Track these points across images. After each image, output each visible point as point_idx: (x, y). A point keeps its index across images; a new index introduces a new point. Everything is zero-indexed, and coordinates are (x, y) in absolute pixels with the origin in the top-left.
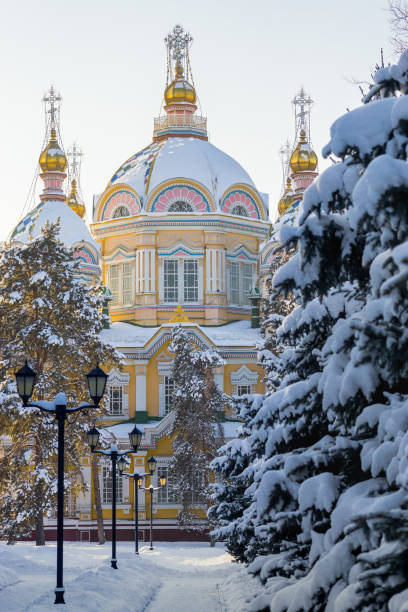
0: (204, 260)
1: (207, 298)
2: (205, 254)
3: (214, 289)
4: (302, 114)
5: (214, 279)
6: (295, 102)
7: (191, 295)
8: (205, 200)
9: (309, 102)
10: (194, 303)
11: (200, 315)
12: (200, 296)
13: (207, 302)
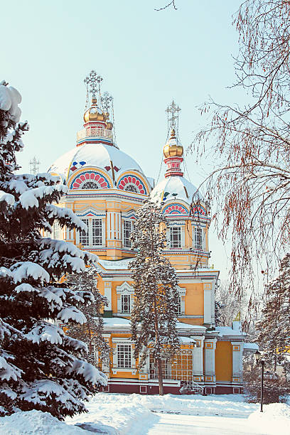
0: (106, 218)
1: (108, 242)
2: (106, 215)
3: (113, 237)
4: (173, 119)
5: (113, 231)
6: (168, 111)
7: (97, 242)
8: (107, 181)
9: (178, 110)
10: (100, 246)
11: (103, 253)
12: (104, 242)
13: (108, 246)
